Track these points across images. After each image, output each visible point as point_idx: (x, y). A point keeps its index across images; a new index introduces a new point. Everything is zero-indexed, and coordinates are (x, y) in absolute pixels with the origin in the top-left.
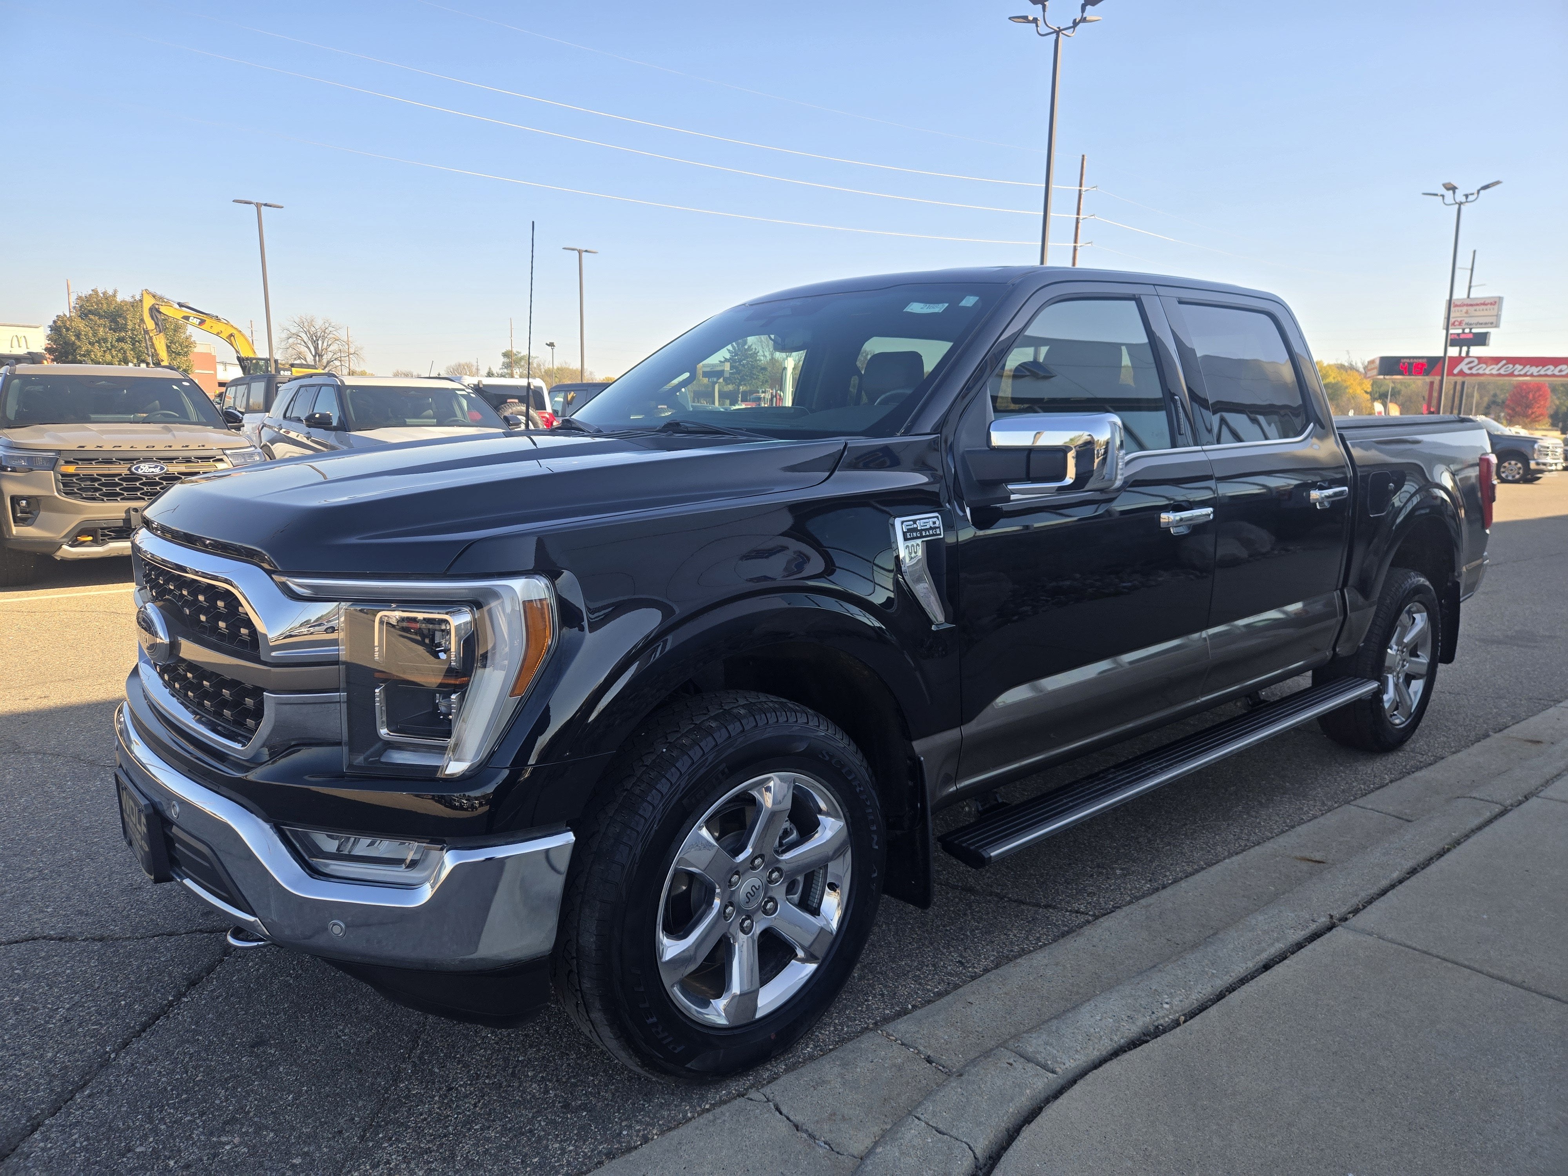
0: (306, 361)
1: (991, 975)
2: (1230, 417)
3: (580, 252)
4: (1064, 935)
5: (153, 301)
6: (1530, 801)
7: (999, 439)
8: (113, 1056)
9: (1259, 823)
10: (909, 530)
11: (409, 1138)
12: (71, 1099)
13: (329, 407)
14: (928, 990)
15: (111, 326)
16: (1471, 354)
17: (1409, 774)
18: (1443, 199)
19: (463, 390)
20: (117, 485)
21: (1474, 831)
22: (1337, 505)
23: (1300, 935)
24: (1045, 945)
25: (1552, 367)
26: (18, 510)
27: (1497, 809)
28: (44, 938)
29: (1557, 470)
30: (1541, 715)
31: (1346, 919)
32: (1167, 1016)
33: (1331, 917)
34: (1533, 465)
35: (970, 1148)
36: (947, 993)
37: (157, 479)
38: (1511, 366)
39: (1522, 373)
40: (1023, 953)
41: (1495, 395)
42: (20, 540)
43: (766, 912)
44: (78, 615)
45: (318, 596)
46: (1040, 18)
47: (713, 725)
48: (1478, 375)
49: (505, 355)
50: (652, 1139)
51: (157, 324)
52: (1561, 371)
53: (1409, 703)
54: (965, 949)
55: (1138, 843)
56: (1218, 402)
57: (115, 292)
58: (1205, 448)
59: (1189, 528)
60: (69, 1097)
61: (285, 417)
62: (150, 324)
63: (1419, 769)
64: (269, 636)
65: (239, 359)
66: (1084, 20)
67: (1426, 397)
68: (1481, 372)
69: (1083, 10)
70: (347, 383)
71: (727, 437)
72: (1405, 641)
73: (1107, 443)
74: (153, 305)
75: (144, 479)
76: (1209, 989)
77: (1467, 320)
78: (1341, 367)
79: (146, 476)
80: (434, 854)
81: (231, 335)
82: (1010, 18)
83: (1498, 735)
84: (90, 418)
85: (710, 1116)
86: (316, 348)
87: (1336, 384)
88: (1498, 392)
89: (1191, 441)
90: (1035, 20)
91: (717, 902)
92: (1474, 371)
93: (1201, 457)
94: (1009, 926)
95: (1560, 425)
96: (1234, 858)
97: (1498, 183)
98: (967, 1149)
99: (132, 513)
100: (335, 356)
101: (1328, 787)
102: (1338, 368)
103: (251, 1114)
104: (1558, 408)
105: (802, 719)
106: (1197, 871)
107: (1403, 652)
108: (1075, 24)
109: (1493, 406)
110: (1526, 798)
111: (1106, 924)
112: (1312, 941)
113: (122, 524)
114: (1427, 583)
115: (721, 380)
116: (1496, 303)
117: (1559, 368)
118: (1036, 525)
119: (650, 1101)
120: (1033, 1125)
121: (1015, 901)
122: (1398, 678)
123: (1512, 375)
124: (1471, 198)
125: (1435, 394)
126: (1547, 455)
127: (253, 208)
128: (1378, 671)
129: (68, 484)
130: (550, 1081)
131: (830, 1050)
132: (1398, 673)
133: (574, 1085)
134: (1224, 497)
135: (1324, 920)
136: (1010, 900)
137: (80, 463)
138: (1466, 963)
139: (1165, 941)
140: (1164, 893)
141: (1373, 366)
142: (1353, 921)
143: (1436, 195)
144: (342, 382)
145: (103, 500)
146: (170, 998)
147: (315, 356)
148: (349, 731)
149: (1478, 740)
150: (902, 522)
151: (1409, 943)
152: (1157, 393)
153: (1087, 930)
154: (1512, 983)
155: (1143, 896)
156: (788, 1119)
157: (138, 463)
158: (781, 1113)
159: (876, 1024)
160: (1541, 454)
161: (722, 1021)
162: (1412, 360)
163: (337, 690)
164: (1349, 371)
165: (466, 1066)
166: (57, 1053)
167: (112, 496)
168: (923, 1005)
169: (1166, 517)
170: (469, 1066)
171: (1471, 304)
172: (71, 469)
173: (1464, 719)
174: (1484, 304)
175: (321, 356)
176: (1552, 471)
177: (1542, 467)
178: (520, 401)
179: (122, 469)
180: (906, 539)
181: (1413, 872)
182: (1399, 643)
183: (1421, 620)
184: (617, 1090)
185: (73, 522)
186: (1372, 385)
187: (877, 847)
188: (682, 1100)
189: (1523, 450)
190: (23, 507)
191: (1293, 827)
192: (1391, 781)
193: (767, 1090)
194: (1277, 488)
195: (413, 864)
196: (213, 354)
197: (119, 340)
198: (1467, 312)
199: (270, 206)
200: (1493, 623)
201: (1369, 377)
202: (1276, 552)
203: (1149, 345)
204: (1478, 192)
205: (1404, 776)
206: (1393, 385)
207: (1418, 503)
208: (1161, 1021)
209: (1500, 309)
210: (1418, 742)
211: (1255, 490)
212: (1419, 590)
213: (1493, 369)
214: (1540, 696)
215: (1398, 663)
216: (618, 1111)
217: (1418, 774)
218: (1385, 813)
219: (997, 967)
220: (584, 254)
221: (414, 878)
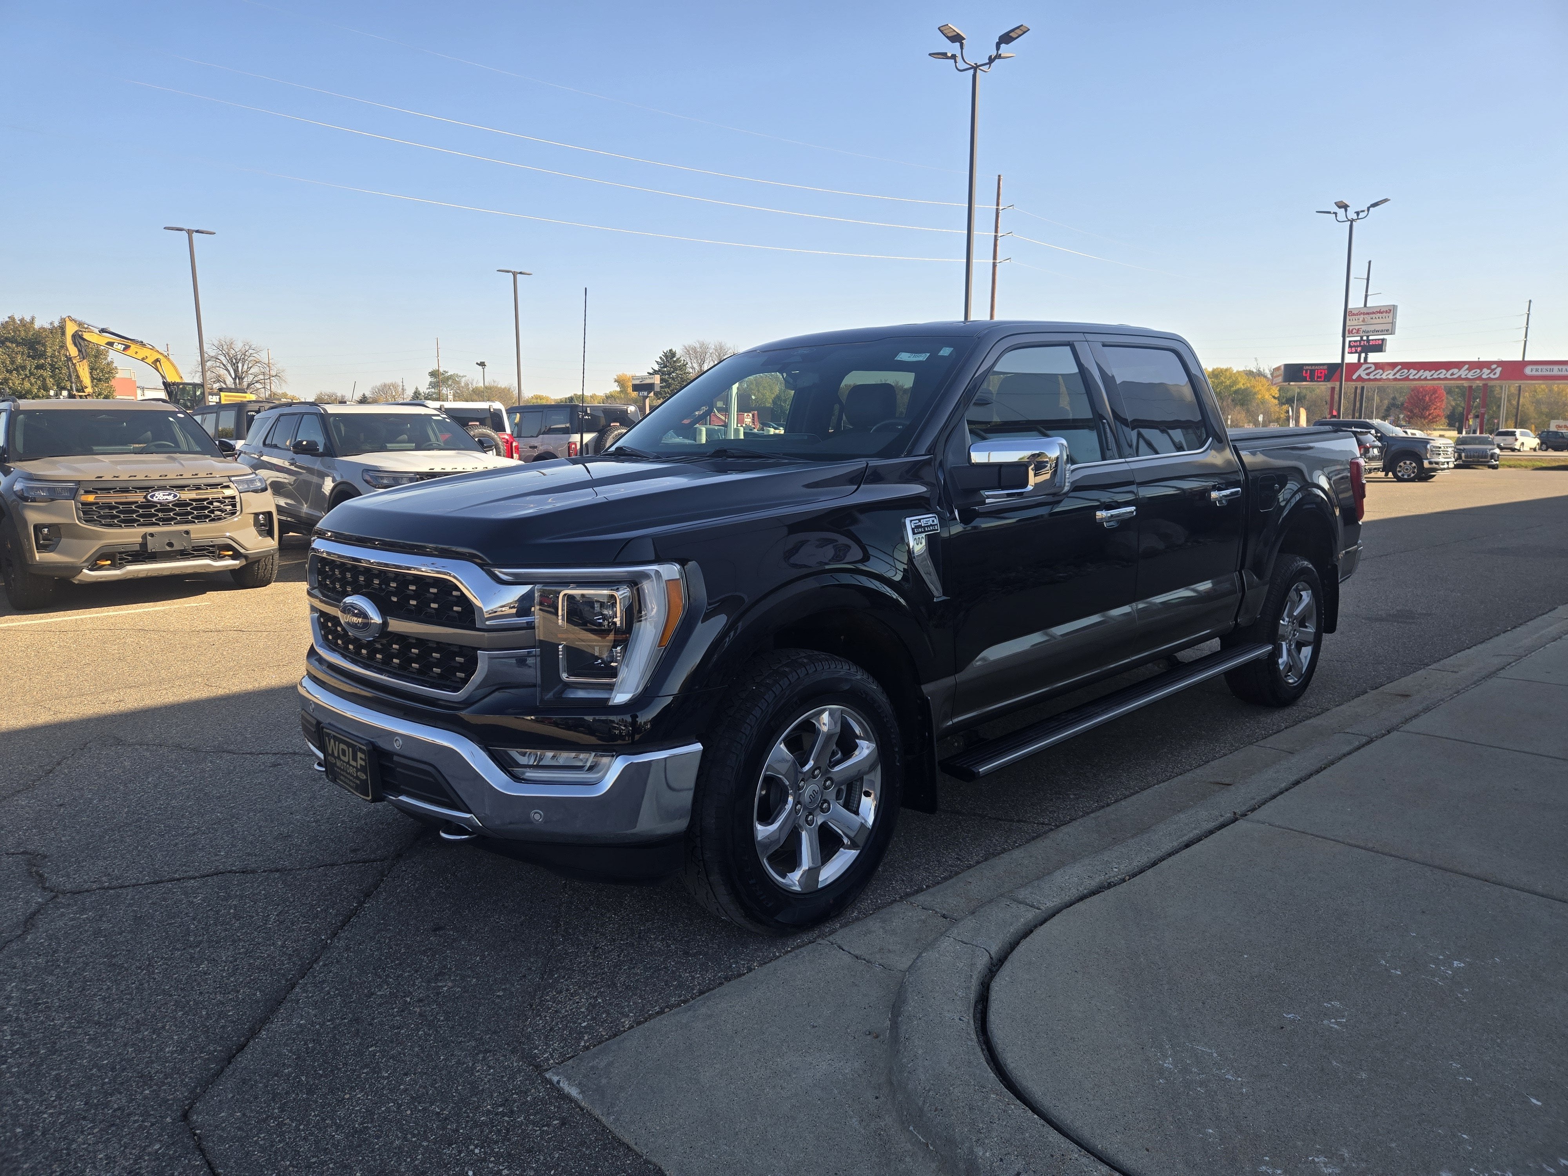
0: (225, 384)
1: (983, 865)
2: (1145, 432)
3: (515, 274)
4: (1034, 839)
5: (76, 328)
6: (1391, 734)
7: (978, 457)
8: (329, 941)
9: (1181, 760)
10: (917, 527)
11: (577, 977)
12: (311, 968)
13: (312, 434)
14: (936, 876)
15: (29, 353)
16: (1369, 360)
17: (1301, 722)
18: (1336, 216)
19: (438, 415)
20: (134, 512)
21: (1345, 755)
22: (1231, 501)
23: (1212, 825)
24: (1020, 845)
25: (1444, 371)
26: (41, 537)
27: (1364, 740)
28: (229, 872)
29: (1448, 468)
30: (1411, 676)
31: (1246, 815)
32: (1117, 876)
33: (1235, 813)
34: (1426, 464)
35: (987, 951)
36: (951, 877)
37: (170, 505)
38: (1406, 371)
39: (1416, 377)
40: (1004, 851)
41: (1394, 398)
42: (44, 566)
43: (823, 811)
44: (108, 633)
45: (518, 581)
46: (959, 55)
47: (787, 670)
48: (1376, 380)
49: (433, 374)
50: (754, 969)
51: (80, 351)
52: (1452, 374)
53: (1300, 666)
54: (960, 851)
55: (1086, 776)
56: (1135, 420)
57: (33, 319)
58: (1127, 460)
59: (1118, 522)
60: (309, 967)
61: (264, 444)
62: (73, 351)
63: (1308, 718)
64: (485, 610)
65: (164, 383)
66: (998, 56)
67: (1329, 402)
68: (1378, 377)
69: (998, 48)
70: (329, 412)
71: (771, 461)
72: (1295, 614)
73: (1057, 458)
74: (76, 332)
75: (159, 505)
76: (1146, 859)
77: (1364, 328)
78: (1250, 373)
79: (160, 503)
80: (605, 760)
81: (157, 360)
82: (930, 55)
83: (1374, 692)
84: (92, 450)
85: (793, 954)
86: (236, 371)
87: (1246, 389)
88: (1397, 395)
89: (1117, 456)
90: (954, 57)
91: (790, 799)
92: (1371, 377)
93: (1125, 467)
94: (992, 835)
95: (1457, 424)
96: (1161, 785)
97: (1386, 200)
98: (985, 951)
99: (149, 537)
100: (256, 379)
101: (1235, 733)
102: (1247, 374)
103: (454, 969)
104: (1454, 408)
105: (846, 667)
106: (1133, 794)
107: (1293, 623)
108: (991, 60)
109: (1393, 409)
110: (1389, 732)
111: (1066, 830)
112: (1220, 829)
113: (138, 549)
114: (1310, 566)
115: (652, 394)
116: (1391, 311)
117: (1451, 372)
118: (984, 526)
119: (746, 948)
120: (1028, 939)
121: (994, 819)
122: (1290, 645)
123: (1407, 379)
124: (1362, 215)
125: (1336, 397)
126: (1440, 454)
127: (185, 235)
128: (1274, 637)
129: (88, 512)
130: (670, 940)
131: (871, 914)
132: (1290, 641)
133: (688, 942)
134: (1144, 498)
135: (1229, 815)
136: (990, 818)
137: (99, 492)
138: (1332, 838)
139: (1111, 840)
140: (1108, 809)
141: (1278, 373)
142: (1251, 816)
143: (1329, 213)
144: (325, 410)
145: (121, 526)
146: (355, 905)
147: (234, 379)
148: (541, 677)
149: (1358, 696)
150: (911, 521)
151: (1291, 827)
152: (1089, 415)
153: (1051, 835)
154: (1365, 849)
155: (1092, 812)
156: (850, 953)
157: (152, 491)
158: (843, 950)
159: (901, 897)
160: (1434, 454)
161: (797, 888)
162: (1313, 367)
163: (534, 647)
164: (1257, 378)
165: (602, 934)
166: (285, 942)
167: (129, 522)
168: (934, 886)
169: (1100, 514)
170: (605, 935)
171: (1367, 312)
172: (91, 498)
173: (1348, 680)
174: (1380, 312)
175: (241, 379)
176: (1444, 469)
177: (1435, 466)
178: (481, 424)
179: (139, 498)
180: (914, 533)
181: (1297, 783)
182: (1290, 615)
183: (1306, 596)
184: (720, 942)
185: (94, 547)
186: (1279, 391)
187: (898, 764)
188: (770, 946)
189: (1417, 450)
190: (46, 534)
191: (1208, 762)
192: (1286, 728)
193: (831, 938)
194: (1191, 489)
195: (591, 768)
196: (133, 379)
197: (39, 367)
198: (1364, 321)
199: (202, 232)
200: (1379, 605)
201: (1275, 384)
202: (1189, 544)
203: (1079, 376)
204: (1368, 209)
205: (1296, 724)
206: (1299, 390)
207: (1300, 499)
208: (1113, 880)
209: (1394, 317)
210: (1309, 699)
211: (1171, 492)
212: (1304, 571)
213: (1389, 374)
214: (1413, 662)
215: (1290, 633)
216: (725, 954)
217: (1306, 722)
218: (1281, 750)
219: (986, 860)
220: (518, 276)
221: (591, 778)
